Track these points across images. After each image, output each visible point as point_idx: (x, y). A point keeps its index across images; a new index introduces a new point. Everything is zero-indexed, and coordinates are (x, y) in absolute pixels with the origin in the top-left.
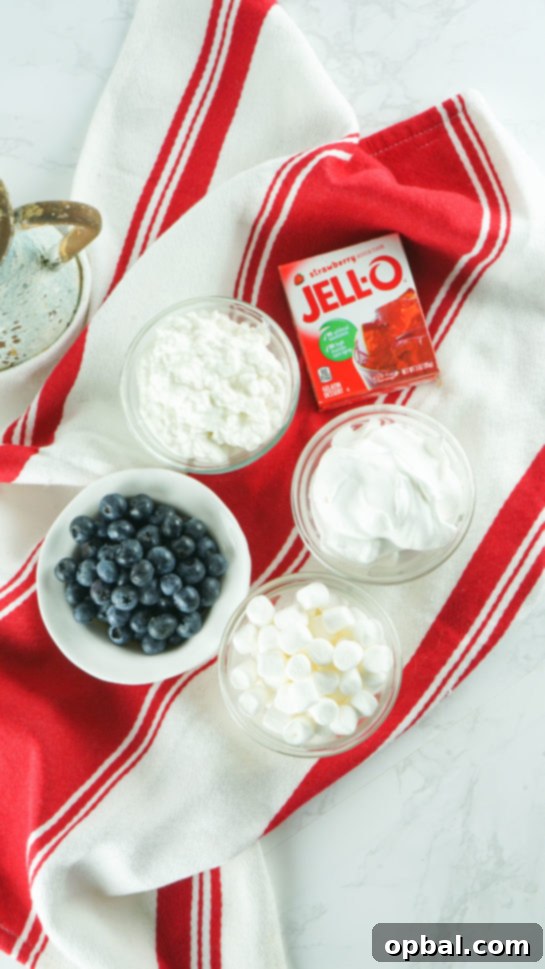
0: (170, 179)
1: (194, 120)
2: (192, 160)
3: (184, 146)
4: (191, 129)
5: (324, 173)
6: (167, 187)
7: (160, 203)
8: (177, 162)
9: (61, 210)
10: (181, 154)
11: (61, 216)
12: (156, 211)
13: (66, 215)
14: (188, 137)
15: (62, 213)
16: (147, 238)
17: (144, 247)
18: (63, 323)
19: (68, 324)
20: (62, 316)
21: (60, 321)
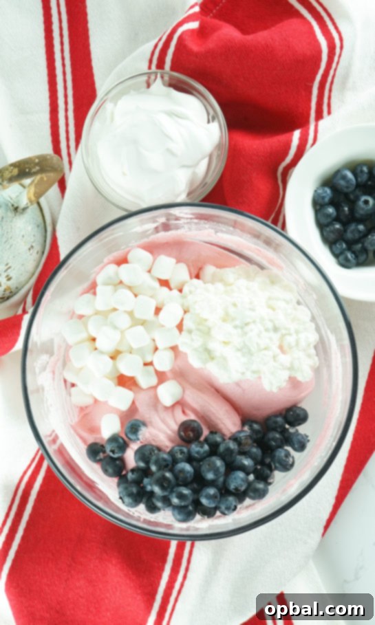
0: (66, 103)
1: (62, 51)
2: (74, 81)
3: (64, 73)
4: (63, 58)
5: (185, 46)
6: (66, 110)
7: (67, 125)
10: (65, 81)
11: (33, 170)
12: (67, 132)
13: (38, 168)
14: (64, 65)
15: (34, 167)
16: (69, 155)
17: (70, 163)
18: (40, 253)
19: (43, 253)
20: (38, 248)
21: (38, 253)
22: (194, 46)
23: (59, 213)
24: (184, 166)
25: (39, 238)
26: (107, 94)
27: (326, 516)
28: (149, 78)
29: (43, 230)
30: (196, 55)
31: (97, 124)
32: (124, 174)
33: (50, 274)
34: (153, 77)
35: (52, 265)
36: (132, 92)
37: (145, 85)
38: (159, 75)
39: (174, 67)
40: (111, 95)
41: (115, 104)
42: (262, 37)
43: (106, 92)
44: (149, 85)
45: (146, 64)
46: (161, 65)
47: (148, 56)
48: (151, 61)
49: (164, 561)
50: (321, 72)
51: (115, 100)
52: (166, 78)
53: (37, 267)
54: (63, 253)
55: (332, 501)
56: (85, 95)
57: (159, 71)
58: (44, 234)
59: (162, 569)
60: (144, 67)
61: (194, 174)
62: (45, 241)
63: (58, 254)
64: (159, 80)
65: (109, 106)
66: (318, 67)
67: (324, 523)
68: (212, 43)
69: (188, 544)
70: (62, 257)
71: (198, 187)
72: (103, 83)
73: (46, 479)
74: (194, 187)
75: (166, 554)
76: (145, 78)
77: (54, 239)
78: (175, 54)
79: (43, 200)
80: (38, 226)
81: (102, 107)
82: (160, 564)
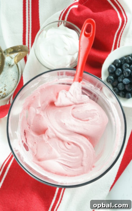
0: (29, 31)
2: (32, 23)
4: (29, 15)
5: (73, 13)
6: (29, 33)
7: (29, 38)
8: (29, 25)
9: (18, 48)
10: (29, 23)
11: (18, 50)
12: (29, 41)
13: (20, 50)
14: (29, 17)
15: (19, 49)
18: (17, 82)
19: (18, 82)
20: (16, 80)
21: (16, 82)
22: (76, 14)
23: (24, 69)
24: (70, 54)
25: (17, 77)
26: (44, 28)
27: (111, 184)
28: (59, 23)
29: (18, 74)
30: (76, 17)
31: (40, 38)
32: (49, 56)
33: (20, 90)
34: (60, 23)
35: (20, 87)
36: (53, 28)
37: (57, 26)
38: (63, 22)
39: (68, 20)
40: (45, 28)
41: (47, 31)
42: (100, 14)
43: (44, 27)
44: (58, 26)
45: (58, 18)
46: (63, 19)
47: (59, 16)
48: (60, 18)
49: (53, 196)
50: (119, 29)
51: (47, 30)
52: (65, 23)
53: (15, 87)
54: (25, 82)
55: (114, 179)
56: (36, 28)
57: (63, 21)
58: (18, 75)
59: (52, 198)
60: (57, 19)
61: (73, 58)
62: (19, 78)
63: (23, 83)
64: (62, 24)
65: (44, 32)
66: (118, 27)
67: (110, 186)
68: (82, 13)
69: (63, 189)
70: (24, 84)
71: (74, 62)
72: (42, 24)
73: (13, 164)
74: (73, 62)
75: (54, 193)
76: (57, 23)
77: (22, 77)
78: (69, 16)
79: (18, 64)
80: (17, 72)
81: (42, 32)
82: (52, 197)
